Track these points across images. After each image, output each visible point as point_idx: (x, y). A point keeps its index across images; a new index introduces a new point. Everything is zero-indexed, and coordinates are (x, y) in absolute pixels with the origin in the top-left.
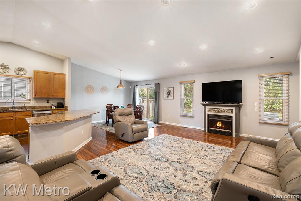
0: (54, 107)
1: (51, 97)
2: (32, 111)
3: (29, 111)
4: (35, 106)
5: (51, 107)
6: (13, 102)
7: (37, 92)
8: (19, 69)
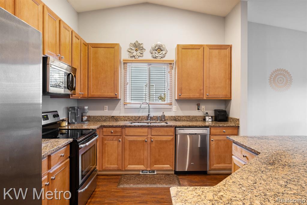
0: (208, 119)
1: (205, 98)
2: (176, 127)
3: (171, 126)
4: (178, 117)
5: (204, 120)
6: (149, 108)
7: (183, 89)
8: (157, 48)
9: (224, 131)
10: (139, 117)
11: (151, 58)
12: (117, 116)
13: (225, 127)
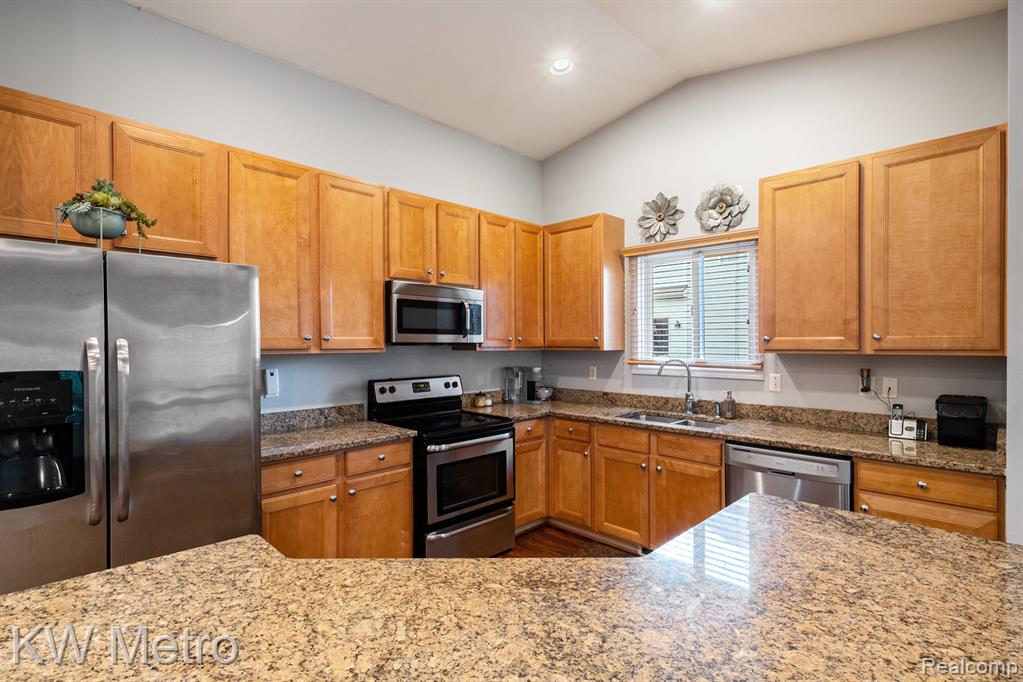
0: (902, 431)
1: (870, 351)
2: (725, 442)
3: (709, 437)
6: (689, 377)
7: (777, 319)
8: (713, 201)
9: (920, 483)
10: (667, 400)
11: (699, 233)
12: (616, 394)
13: (922, 466)
